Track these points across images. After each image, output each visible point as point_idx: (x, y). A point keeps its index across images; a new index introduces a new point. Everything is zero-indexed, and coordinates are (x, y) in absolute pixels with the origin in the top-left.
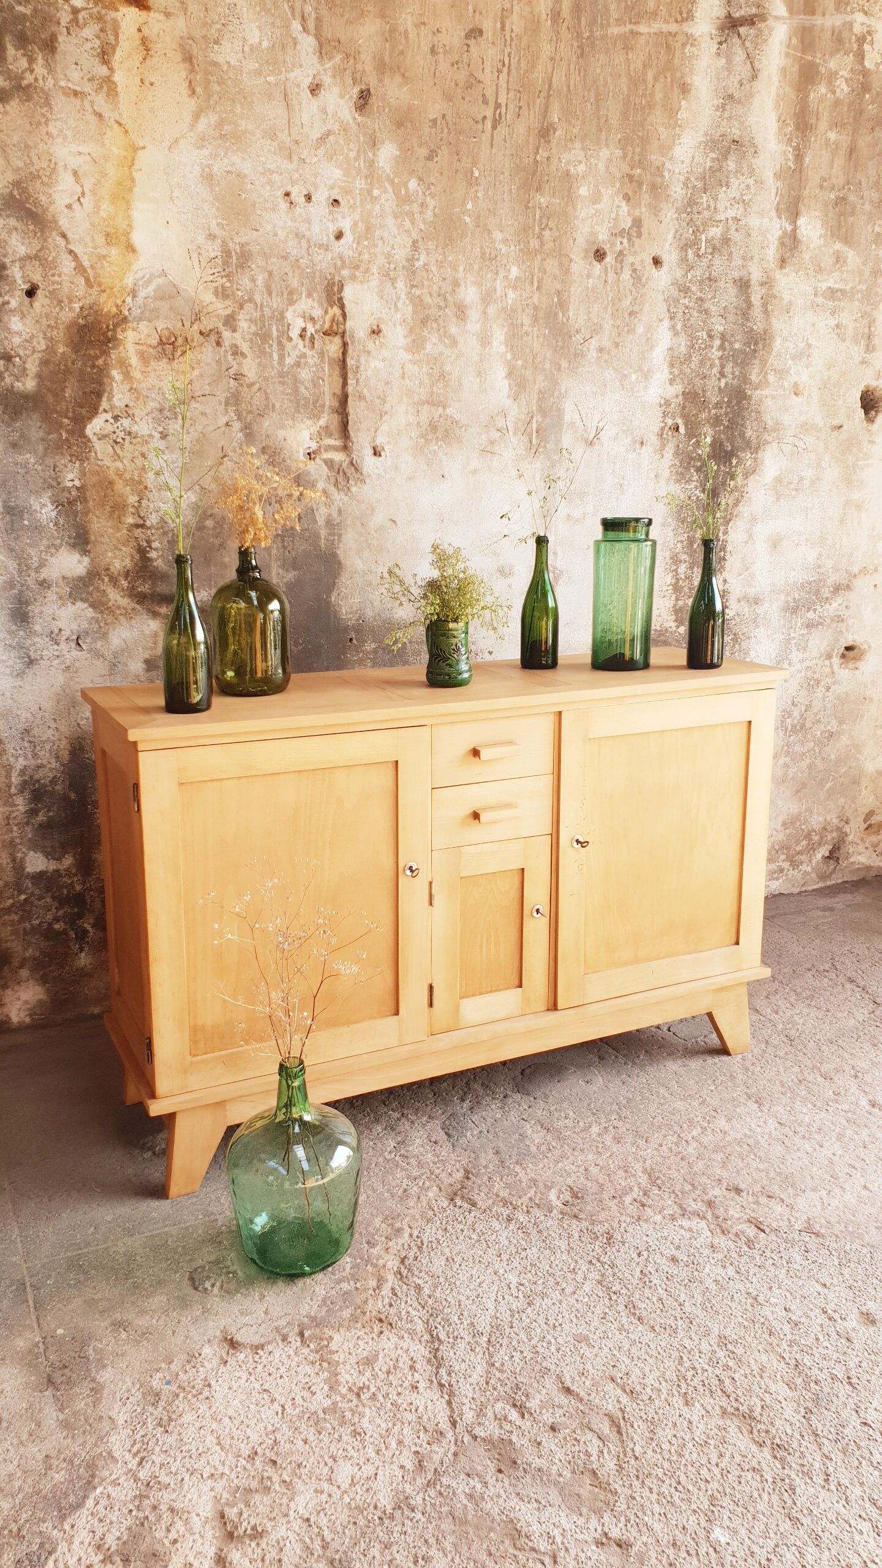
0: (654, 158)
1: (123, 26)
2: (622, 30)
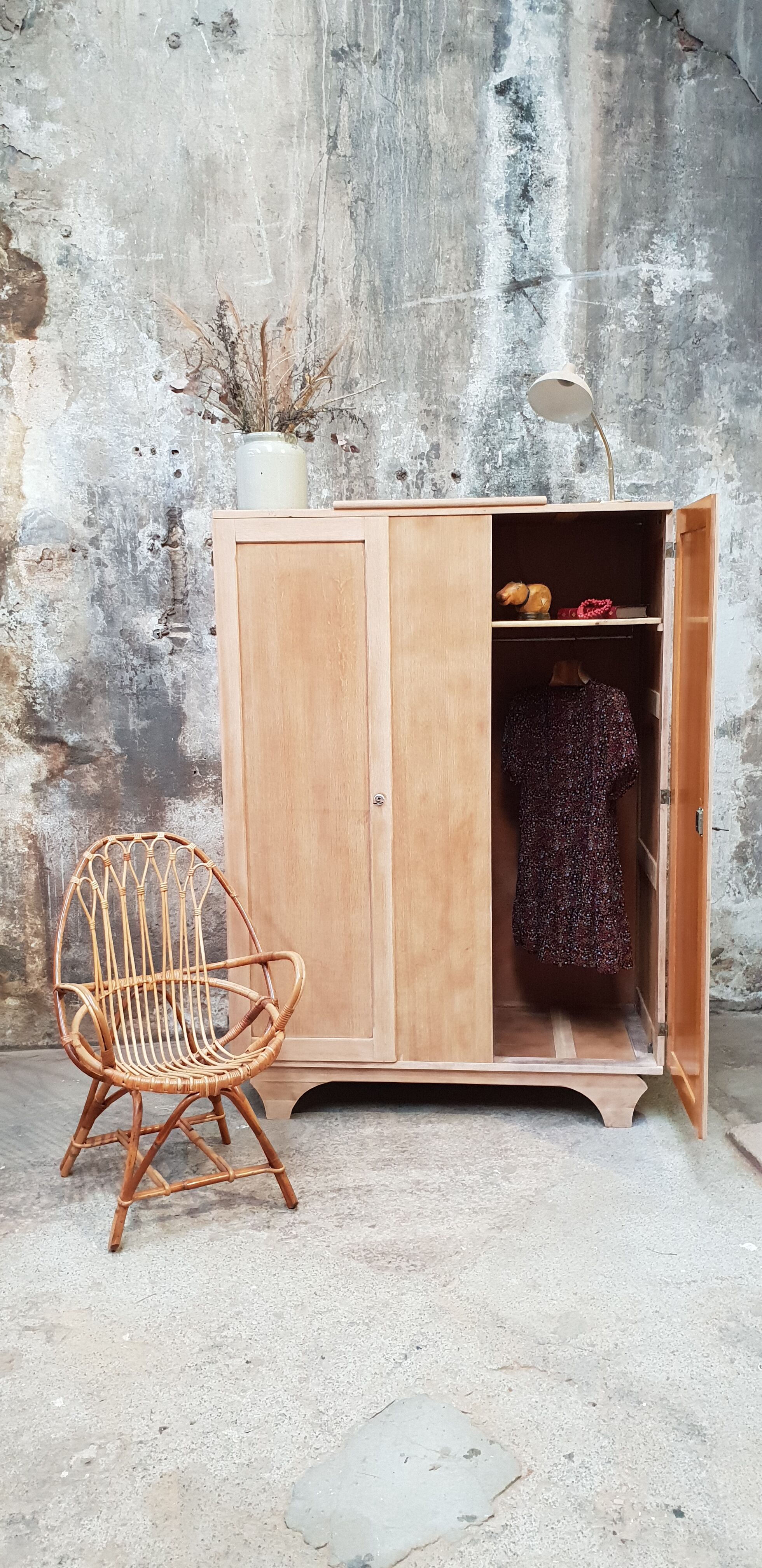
0: (449, 395)
1: (18, 352)
2: (414, 304)
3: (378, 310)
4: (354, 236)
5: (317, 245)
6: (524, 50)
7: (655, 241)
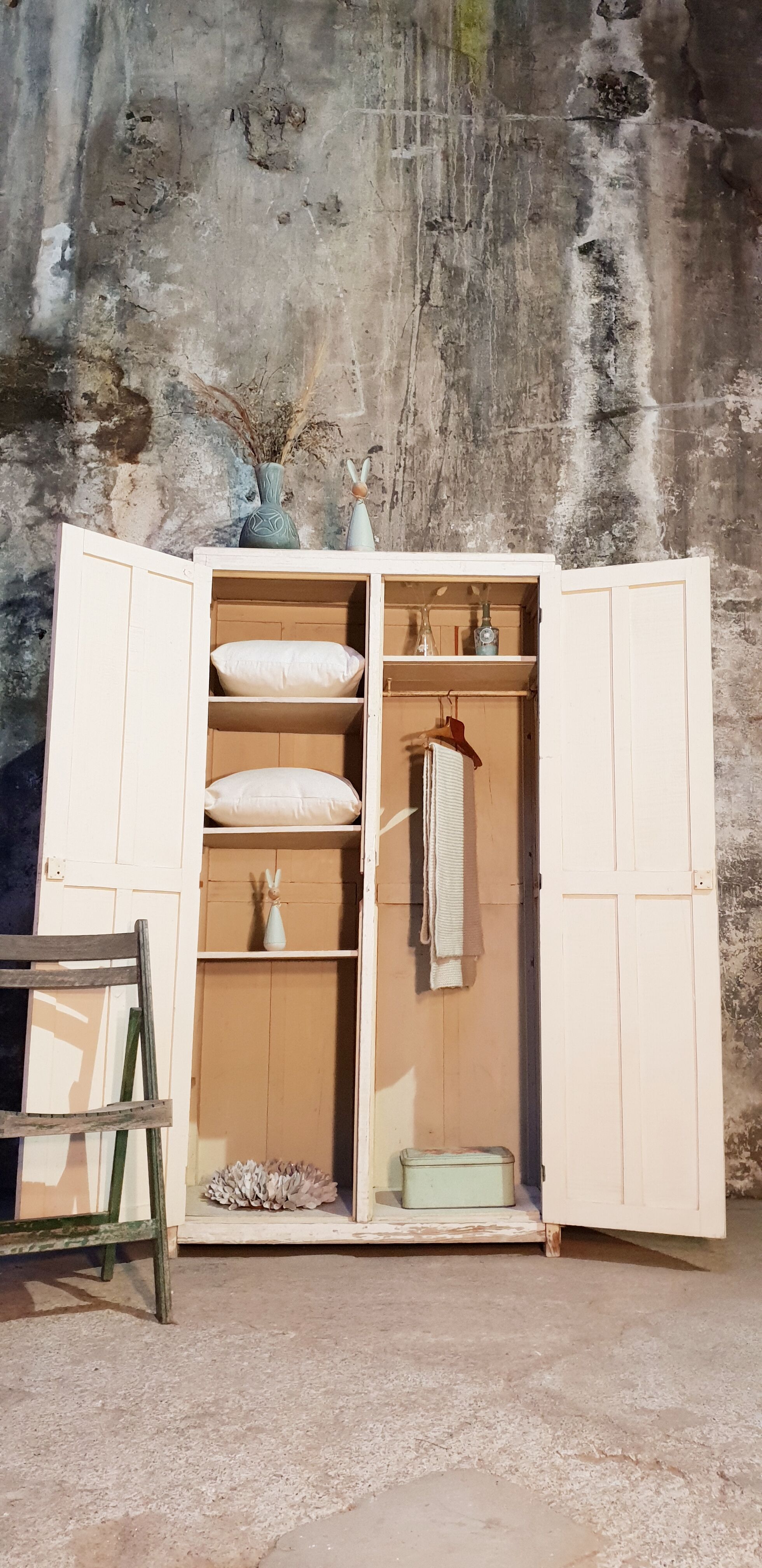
0: (537, 515)
1: (120, 474)
2: (502, 432)
3: (467, 439)
4: (444, 374)
5: (409, 383)
6: (605, 218)
7: (740, 375)
